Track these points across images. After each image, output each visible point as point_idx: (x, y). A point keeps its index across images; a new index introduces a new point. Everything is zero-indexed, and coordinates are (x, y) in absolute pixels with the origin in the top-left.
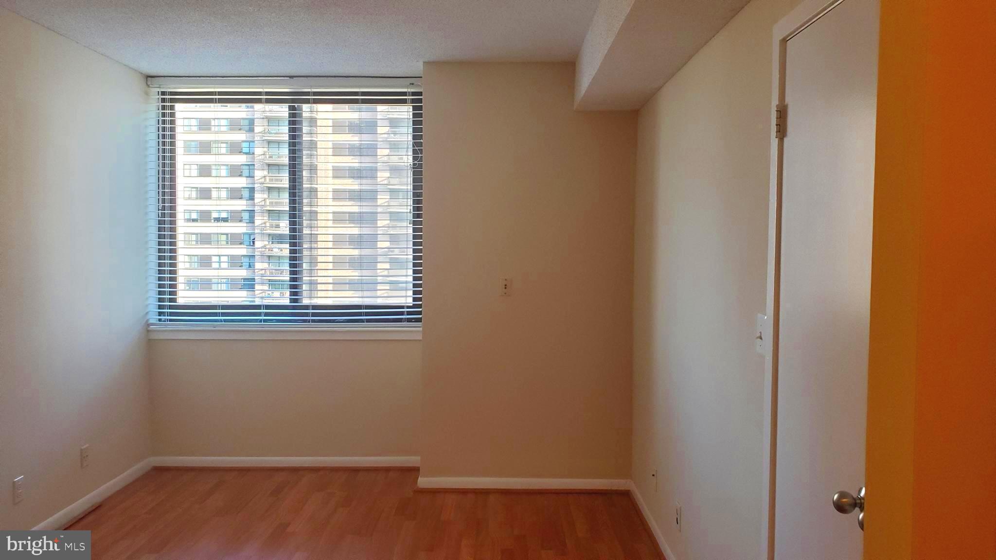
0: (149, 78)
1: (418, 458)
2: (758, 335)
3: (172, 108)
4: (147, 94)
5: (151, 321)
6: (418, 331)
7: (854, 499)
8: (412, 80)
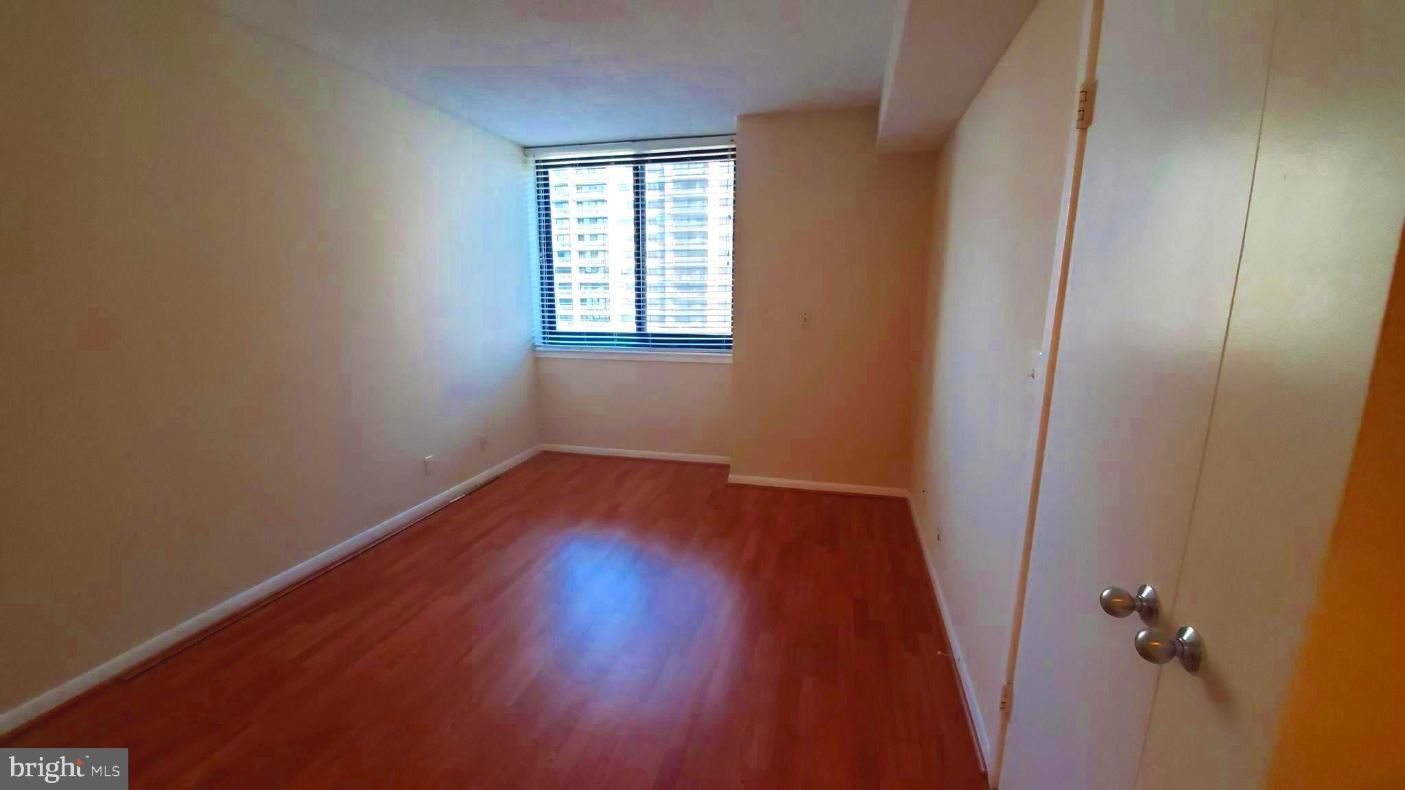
0: (526, 148)
1: (728, 458)
2: (1031, 372)
3: (546, 173)
4: (525, 162)
5: (537, 344)
6: (730, 357)
7: (1133, 600)
8: (730, 138)
